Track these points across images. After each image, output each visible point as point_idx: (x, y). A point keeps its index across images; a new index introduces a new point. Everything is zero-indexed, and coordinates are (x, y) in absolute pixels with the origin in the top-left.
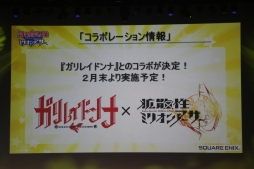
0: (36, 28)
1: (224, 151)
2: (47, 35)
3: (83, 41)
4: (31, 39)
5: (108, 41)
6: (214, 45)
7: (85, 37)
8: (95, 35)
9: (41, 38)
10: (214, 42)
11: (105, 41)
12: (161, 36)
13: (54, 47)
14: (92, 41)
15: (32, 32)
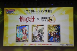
0: (11, 9)
1: (68, 46)
2: (15, 10)
3: (26, 12)
4: (10, 12)
5: (33, 13)
6: (65, 14)
7: (26, 11)
8: (29, 11)
9: (13, 12)
10: (65, 13)
11: (32, 12)
12: (49, 11)
13: (17, 14)
14: (28, 13)
15: (10, 10)
